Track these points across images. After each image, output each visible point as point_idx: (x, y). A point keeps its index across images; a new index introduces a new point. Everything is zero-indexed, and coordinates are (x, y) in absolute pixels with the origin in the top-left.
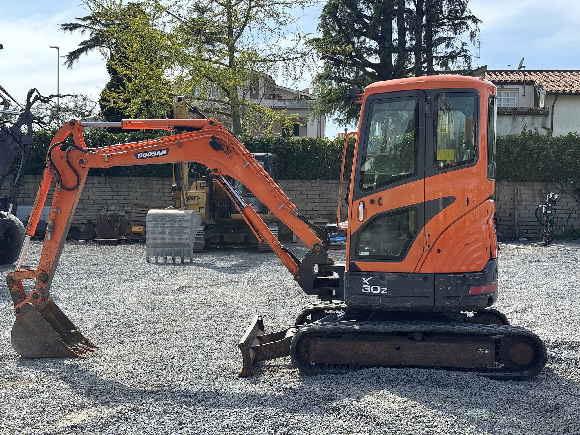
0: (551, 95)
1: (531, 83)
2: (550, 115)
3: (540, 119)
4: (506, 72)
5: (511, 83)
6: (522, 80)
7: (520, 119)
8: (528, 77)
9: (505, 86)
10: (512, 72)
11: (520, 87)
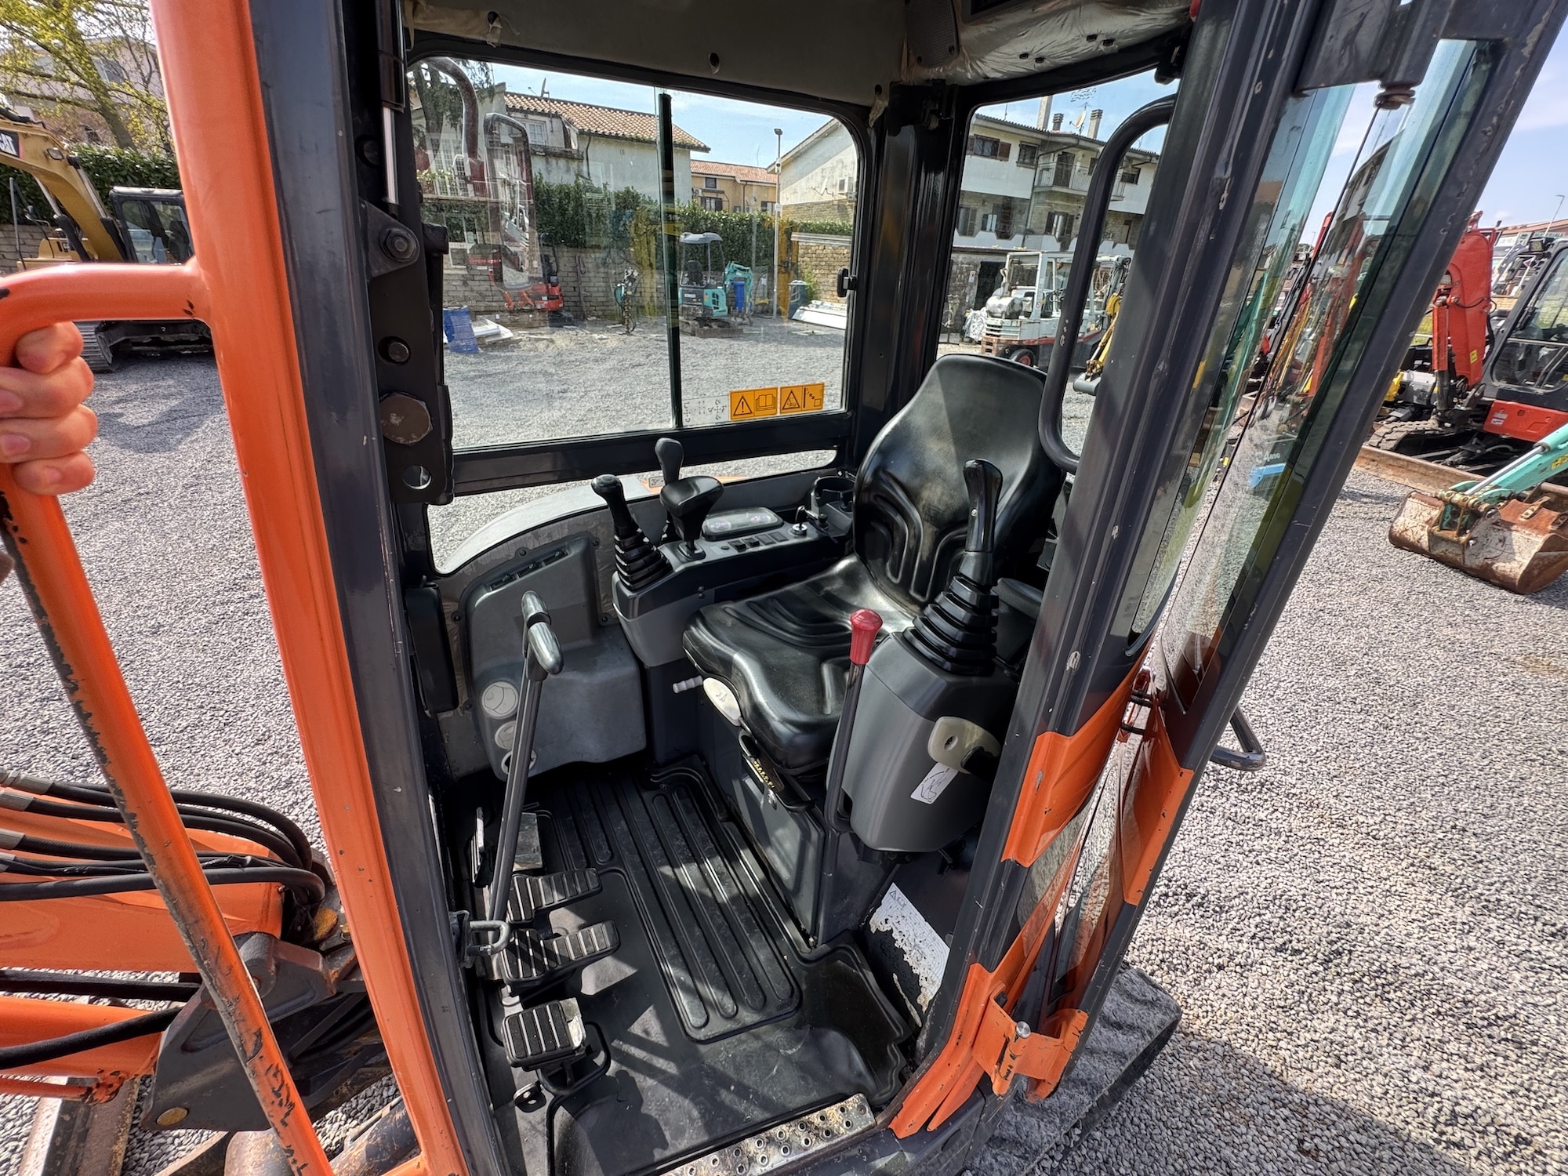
0: (585, 135)
1: (557, 116)
2: (585, 162)
3: (574, 165)
4: (526, 97)
5: (535, 112)
6: (547, 111)
7: (553, 161)
8: (555, 108)
9: (530, 117)
10: (533, 98)
11: (547, 119)
